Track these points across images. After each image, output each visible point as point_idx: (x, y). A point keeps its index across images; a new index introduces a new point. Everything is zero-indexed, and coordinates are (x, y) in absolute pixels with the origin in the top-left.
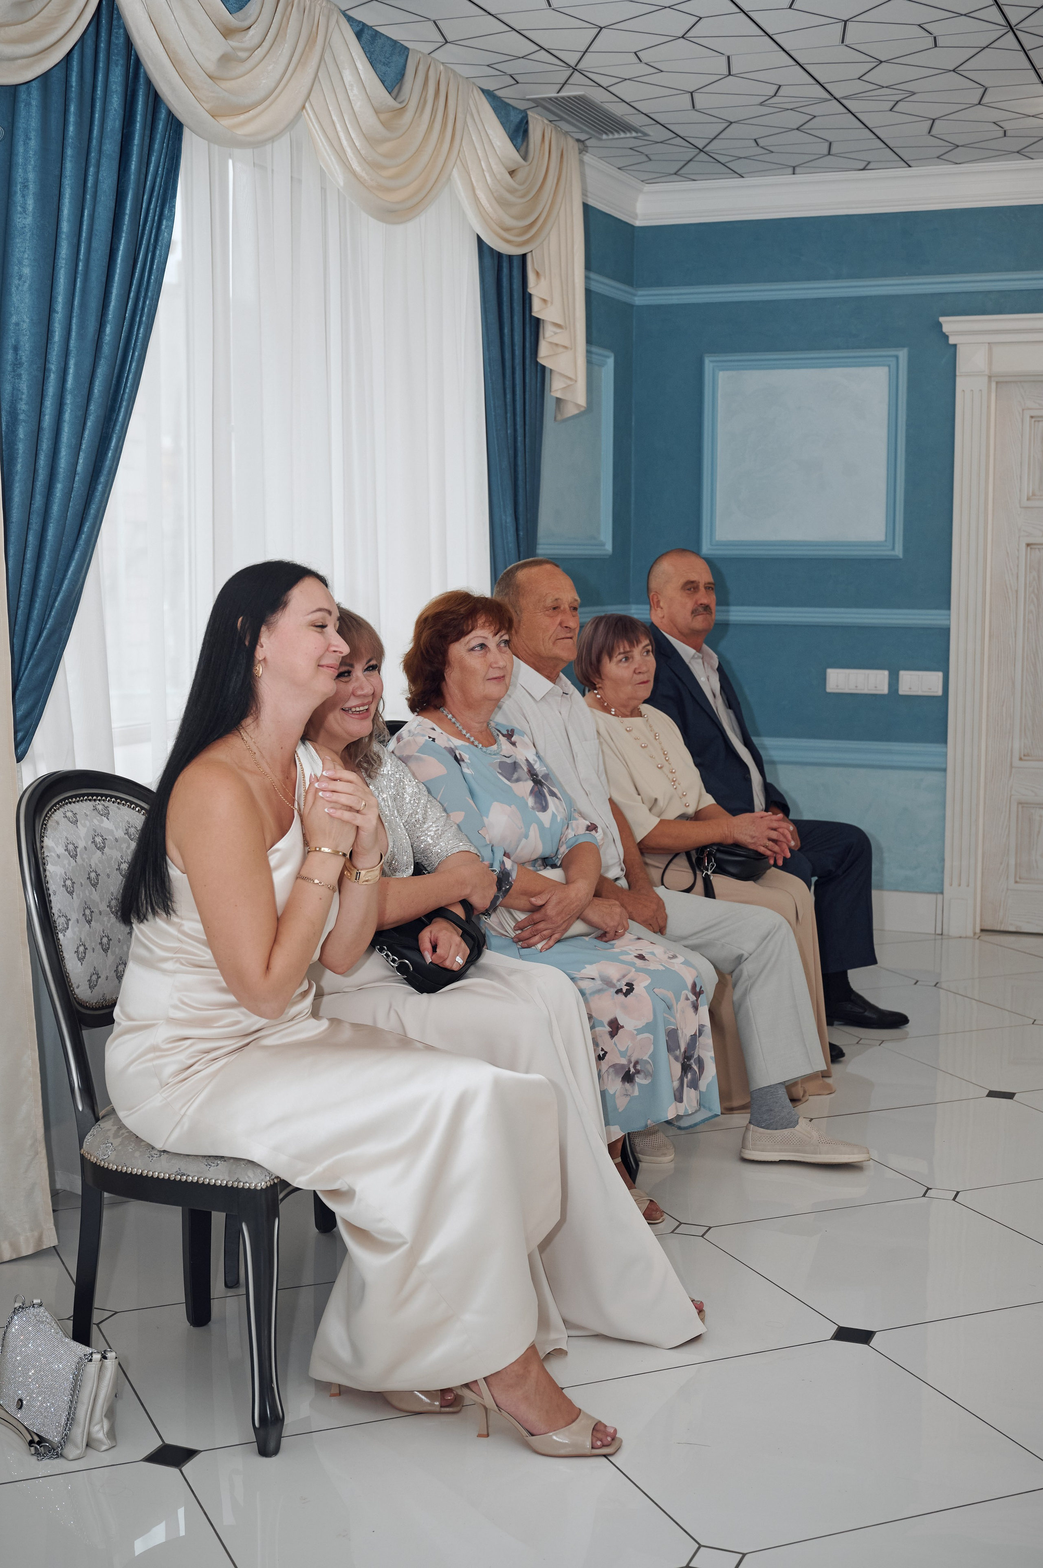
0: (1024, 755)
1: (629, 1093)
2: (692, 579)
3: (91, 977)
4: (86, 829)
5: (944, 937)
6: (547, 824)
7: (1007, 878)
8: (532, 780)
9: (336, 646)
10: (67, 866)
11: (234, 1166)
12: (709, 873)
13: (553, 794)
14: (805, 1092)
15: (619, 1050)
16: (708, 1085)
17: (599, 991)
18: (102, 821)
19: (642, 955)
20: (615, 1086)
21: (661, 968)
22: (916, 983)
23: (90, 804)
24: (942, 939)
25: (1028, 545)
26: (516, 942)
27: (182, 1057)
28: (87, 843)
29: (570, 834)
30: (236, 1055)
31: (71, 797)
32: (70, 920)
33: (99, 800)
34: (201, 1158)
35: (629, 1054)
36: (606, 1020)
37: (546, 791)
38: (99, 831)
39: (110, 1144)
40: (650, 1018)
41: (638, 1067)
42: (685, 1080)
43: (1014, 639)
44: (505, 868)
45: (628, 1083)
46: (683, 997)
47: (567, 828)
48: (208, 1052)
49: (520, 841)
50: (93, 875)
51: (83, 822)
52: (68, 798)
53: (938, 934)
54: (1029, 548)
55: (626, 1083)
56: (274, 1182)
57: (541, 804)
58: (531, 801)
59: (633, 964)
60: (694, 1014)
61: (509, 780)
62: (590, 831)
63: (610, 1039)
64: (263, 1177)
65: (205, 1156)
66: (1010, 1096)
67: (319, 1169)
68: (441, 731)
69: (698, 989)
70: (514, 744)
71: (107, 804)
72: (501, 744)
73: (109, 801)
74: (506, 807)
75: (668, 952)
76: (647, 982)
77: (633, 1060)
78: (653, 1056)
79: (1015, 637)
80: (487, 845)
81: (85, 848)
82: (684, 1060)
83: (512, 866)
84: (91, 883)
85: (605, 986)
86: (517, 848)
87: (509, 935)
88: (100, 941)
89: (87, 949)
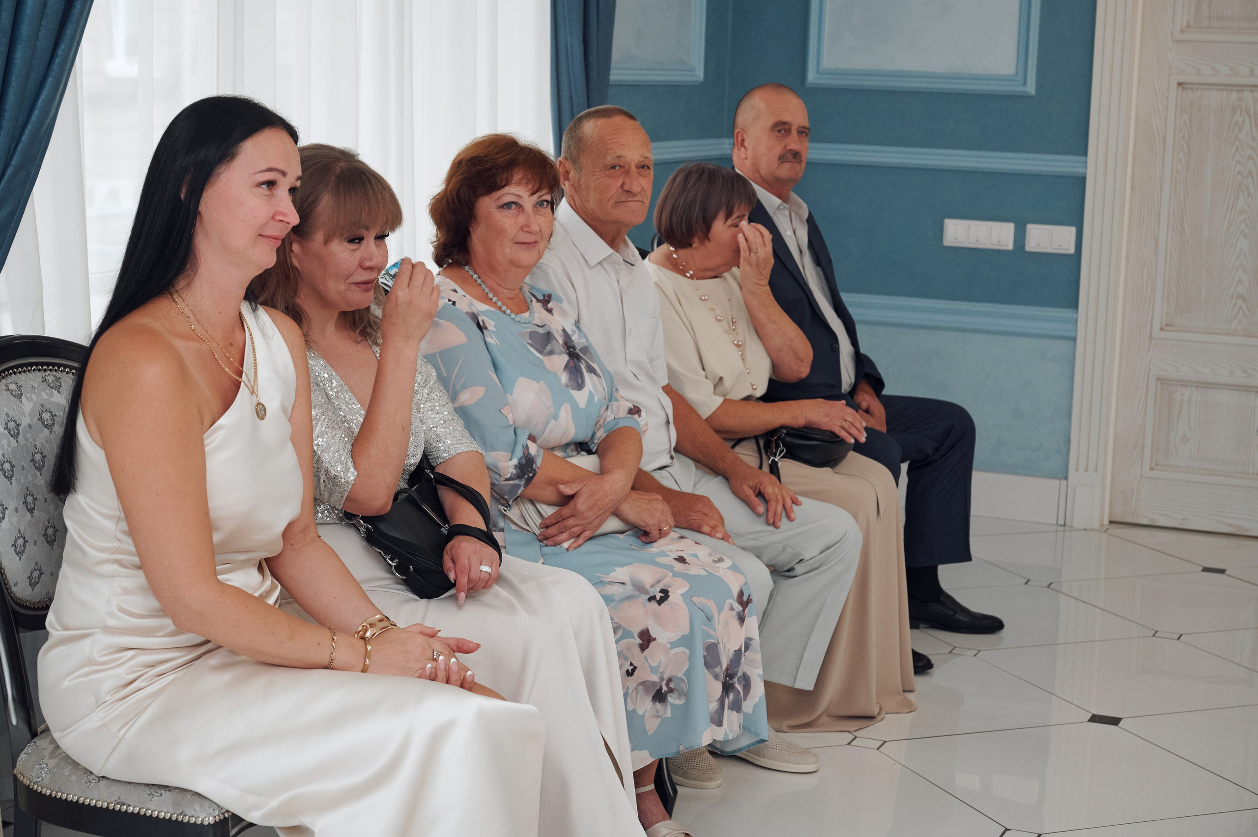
0: (1166, 325)
1: (660, 714)
2: (785, 119)
3: (31, 573)
4: (32, 403)
5: (1067, 529)
6: (582, 404)
7: (1142, 464)
8: (568, 354)
9: (284, 215)
10: (6, 447)
11: (180, 797)
12: (776, 460)
13: (591, 370)
14: (881, 709)
15: (650, 666)
16: (755, 706)
17: (629, 598)
18: (52, 395)
19: (683, 557)
20: (646, 706)
21: (703, 573)
22: (1026, 583)
23: (39, 375)
24: (1064, 531)
25: (1180, 84)
26: (540, 541)
27: (121, 671)
28: (31, 420)
29: (610, 416)
30: (183, 672)
31: (17, 367)
32: (6, 508)
33: (51, 370)
34: (143, 786)
35: (661, 670)
36: (636, 631)
37: (583, 366)
38: (47, 406)
39: (45, 766)
40: (686, 630)
41: (672, 685)
42: (727, 701)
43: (1159, 191)
44: (529, 454)
45: (659, 702)
46: (727, 607)
47: (607, 408)
48: (152, 666)
49: (547, 424)
50: (38, 457)
51: (28, 395)
52: (12, 368)
53: (1060, 525)
54: (1180, 88)
55: (657, 703)
56: (225, 817)
57: (577, 381)
58: (564, 378)
59: (670, 568)
60: (739, 627)
61: (540, 353)
62: (632, 414)
63: (640, 653)
64: (211, 811)
65: (148, 785)
66: (1114, 721)
67: (274, 803)
68: (464, 293)
69: (745, 599)
70: (550, 311)
71: (59, 375)
72: (534, 312)
73: (62, 371)
74: (534, 384)
75: (713, 554)
76: (684, 590)
77: (666, 677)
78: (688, 673)
79: (1161, 189)
80: (510, 426)
81: (30, 426)
82: (725, 678)
83: (538, 451)
84: (35, 466)
85: (637, 592)
86: (545, 430)
87: (531, 530)
88: (44, 532)
89: (27, 541)
